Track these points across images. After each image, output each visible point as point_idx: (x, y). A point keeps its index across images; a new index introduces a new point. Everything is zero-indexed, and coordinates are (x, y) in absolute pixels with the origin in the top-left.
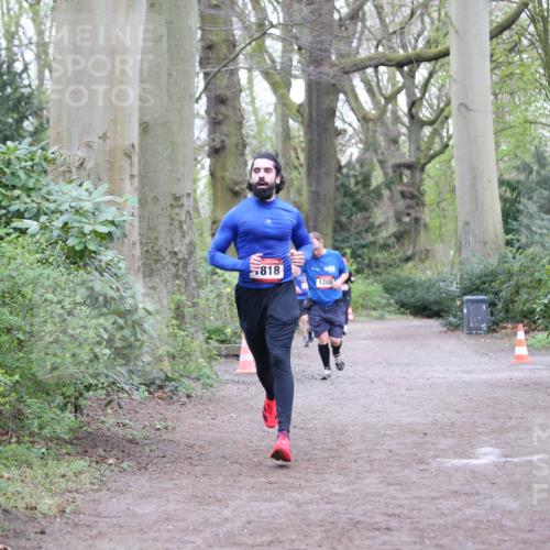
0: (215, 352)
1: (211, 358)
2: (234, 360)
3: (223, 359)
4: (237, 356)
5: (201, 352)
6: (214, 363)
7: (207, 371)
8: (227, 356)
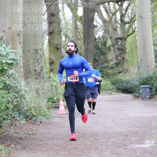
0: (50, 106)
1: (49, 108)
2: (57, 109)
3: (53, 109)
4: (58, 108)
5: (45, 106)
6: (50, 110)
7: (47, 113)
8: (55, 108)
